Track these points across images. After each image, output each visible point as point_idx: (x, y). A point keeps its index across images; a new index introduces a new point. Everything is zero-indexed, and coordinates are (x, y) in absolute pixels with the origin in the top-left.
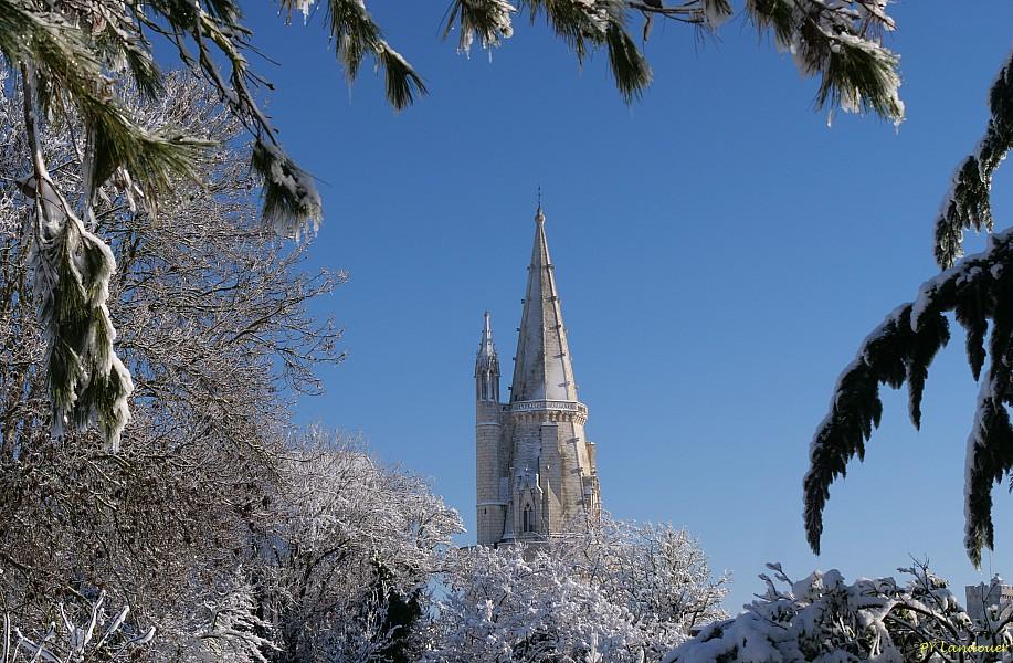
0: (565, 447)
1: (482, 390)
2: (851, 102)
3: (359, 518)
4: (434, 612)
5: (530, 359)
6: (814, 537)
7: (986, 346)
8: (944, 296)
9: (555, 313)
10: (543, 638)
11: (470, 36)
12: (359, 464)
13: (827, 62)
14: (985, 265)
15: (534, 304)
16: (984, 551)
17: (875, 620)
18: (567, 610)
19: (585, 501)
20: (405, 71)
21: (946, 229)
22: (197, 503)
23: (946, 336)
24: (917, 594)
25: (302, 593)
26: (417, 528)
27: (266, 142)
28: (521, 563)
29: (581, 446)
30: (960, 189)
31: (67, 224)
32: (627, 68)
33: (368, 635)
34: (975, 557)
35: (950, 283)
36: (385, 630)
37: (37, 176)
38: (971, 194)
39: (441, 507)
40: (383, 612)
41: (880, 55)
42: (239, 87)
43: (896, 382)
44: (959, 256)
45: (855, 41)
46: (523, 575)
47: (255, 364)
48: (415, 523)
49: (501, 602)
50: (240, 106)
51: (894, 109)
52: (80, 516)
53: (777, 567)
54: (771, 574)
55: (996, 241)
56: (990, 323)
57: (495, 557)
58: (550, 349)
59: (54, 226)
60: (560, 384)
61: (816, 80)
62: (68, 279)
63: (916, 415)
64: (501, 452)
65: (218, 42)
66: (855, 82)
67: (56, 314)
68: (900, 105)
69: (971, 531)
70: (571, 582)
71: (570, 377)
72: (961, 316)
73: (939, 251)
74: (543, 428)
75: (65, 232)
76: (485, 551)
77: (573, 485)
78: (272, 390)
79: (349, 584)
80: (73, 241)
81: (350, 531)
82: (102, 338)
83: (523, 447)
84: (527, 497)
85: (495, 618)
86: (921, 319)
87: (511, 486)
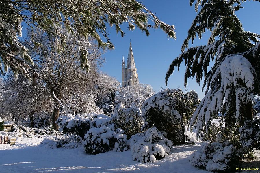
0: (134, 74)
1: (123, 67)
2: (171, 37)
3: (107, 83)
4: (117, 95)
5: (129, 62)
6: (166, 84)
7: (187, 62)
8: (182, 56)
9: (132, 56)
10: (131, 99)
11: (130, 29)
12: (107, 76)
13: (168, 32)
14: (187, 52)
15: (130, 55)
16: (186, 86)
17: (173, 94)
18: (134, 95)
19: (136, 81)
20: (123, 33)
21: (183, 48)
22: (88, 81)
23: (182, 61)
24: (178, 91)
25: (100, 93)
26: (115, 85)
27: (109, 40)
28: (128, 89)
29: (136, 74)
30: (184, 43)
31: (82, 48)
32: (147, 33)
33: (108, 98)
34: (185, 86)
35: (183, 54)
36: (111, 98)
37: (79, 43)
38: (186, 43)
39: (118, 82)
40: (110, 95)
41: (174, 32)
42: (105, 35)
43: (176, 66)
44: (184, 51)
45: (171, 31)
46: (129, 91)
47: (95, 63)
48: (115, 84)
49: (126, 94)
50: (106, 36)
51: (175, 38)
52: (73, 83)
53: (162, 88)
54: (161, 88)
55: (188, 49)
56: (188, 59)
57: (125, 88)
58: (132, 61)
59: (81, 48)
60: (133, 66)
61: (167, 34)
62: (83, 54)
63: (179, 70)
64: (125, 75)
65: (103, 30)
66: (171, 35)
67: (81, 58)
68: (176, 37)
69: (185, 84)
70: (135, 92)
71: (134, 65)
72: (184, 58)
73: (182, 50)
74: (131, 72)
75: (82, 49)
76: (124, 87)
77: (135, 79)
78: (97, 66)
79: (106, 92)
80: (83, 50)
81: (106, 85)
82: (87, 61)
83: (128, 74)
84: (129, 81)
85: (125, 96)
86: (179, 59)
87: (127, 79)
